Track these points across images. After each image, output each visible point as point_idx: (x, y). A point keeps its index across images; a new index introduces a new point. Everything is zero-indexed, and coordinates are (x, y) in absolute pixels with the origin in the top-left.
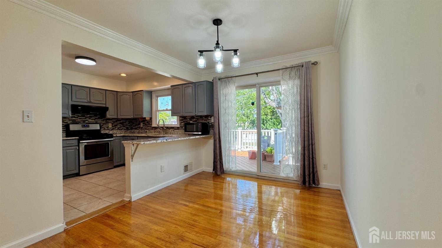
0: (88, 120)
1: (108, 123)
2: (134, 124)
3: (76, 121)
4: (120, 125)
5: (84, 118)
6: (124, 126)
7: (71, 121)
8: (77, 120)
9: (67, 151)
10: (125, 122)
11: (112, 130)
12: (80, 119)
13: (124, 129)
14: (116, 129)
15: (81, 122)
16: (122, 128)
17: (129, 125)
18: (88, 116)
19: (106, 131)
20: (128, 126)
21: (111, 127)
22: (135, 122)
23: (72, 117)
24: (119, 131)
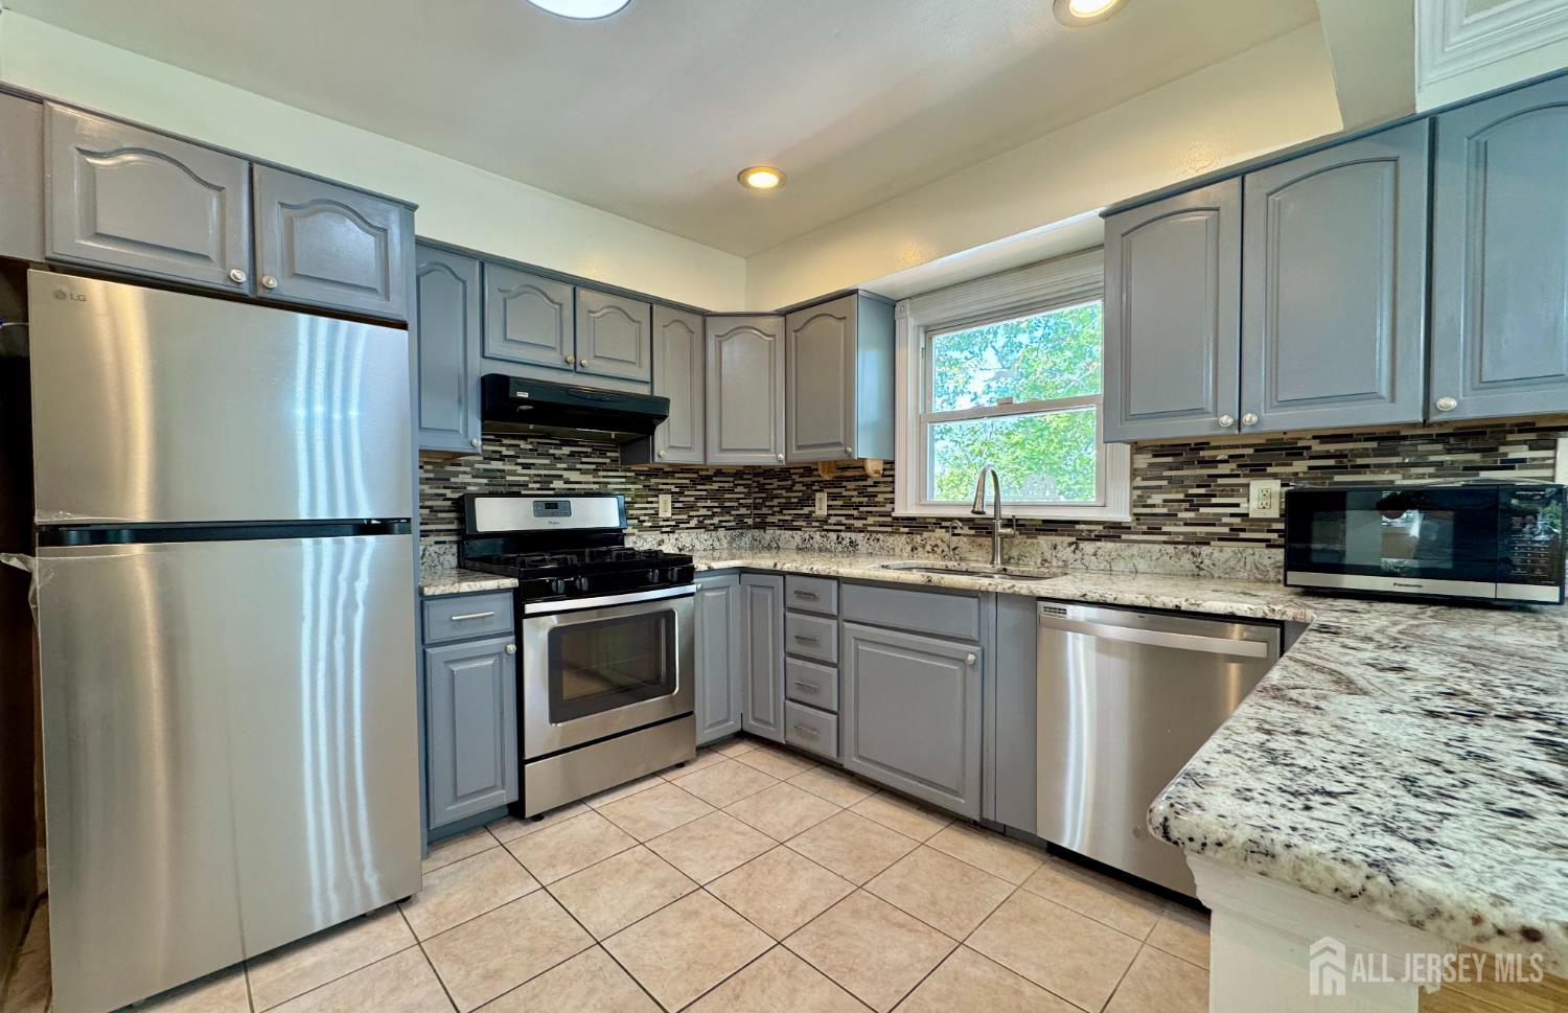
0: (566, 474)
1: (657, 492)
2: (775, 502)
3: (508, 478)
4: (709, 503)
5: (547, 462)
6: (727, 510)
7: (485, 481)
8: (514, 473)
9: (456, 668)
10: (731, 491)
11: (673, 532)
12: (526, 466)
13: (727, 529)
14: (693, 523)
15: (531, 486)
16: (716, 520)
17: (747, 507)
18: (566, 450)
19: (646, 535)
20: (743, 511)
21: (669, 515)
22: (780, 488)
23: (488, 459)
24: (704, 535)
